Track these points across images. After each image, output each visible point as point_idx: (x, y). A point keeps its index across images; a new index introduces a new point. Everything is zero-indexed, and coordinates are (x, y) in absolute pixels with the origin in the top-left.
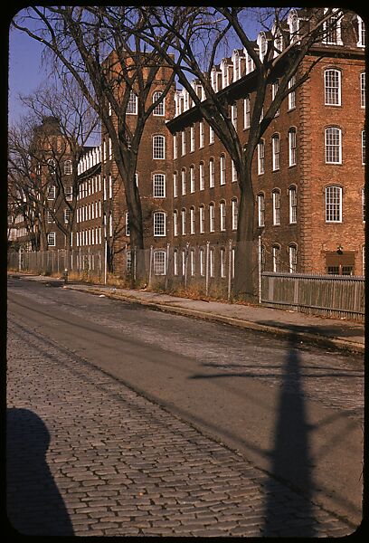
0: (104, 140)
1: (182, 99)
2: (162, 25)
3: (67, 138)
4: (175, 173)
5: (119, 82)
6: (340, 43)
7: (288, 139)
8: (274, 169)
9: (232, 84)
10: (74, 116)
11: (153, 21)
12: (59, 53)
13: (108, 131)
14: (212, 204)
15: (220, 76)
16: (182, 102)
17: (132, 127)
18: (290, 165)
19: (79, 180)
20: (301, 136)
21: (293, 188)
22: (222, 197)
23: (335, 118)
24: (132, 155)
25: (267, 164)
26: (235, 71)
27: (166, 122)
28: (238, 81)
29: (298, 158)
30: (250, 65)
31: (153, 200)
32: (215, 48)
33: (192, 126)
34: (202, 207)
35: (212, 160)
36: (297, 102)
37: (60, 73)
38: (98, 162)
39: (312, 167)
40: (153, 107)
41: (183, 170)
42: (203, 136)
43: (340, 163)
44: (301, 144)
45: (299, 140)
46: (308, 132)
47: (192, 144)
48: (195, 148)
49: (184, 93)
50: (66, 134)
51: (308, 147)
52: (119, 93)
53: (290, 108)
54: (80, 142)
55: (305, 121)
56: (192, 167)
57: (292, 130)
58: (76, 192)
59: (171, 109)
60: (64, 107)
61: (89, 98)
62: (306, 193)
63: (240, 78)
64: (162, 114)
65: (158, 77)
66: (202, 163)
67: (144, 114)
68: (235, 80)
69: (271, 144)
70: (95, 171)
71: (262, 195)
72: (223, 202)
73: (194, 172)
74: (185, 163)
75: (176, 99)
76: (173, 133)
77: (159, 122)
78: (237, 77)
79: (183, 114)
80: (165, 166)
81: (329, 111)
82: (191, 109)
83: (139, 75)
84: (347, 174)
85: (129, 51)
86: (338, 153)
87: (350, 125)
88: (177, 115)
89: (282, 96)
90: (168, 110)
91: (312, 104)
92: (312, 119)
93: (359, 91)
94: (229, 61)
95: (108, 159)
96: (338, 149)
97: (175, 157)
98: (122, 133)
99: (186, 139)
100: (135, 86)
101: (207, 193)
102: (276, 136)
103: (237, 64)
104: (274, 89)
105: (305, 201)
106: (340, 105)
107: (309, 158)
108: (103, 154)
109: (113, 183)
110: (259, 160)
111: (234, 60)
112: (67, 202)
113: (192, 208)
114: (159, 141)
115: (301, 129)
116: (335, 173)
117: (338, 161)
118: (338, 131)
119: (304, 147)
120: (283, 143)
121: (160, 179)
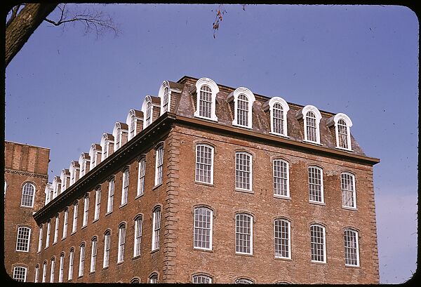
4: (38, 267)
6: (216, 119)
7: (151, 220)
8: (135, 256)
16: (52, 194)
18: (153, 249)
20: (166, 215)
21: (154, 277)
23: (205, 198)
25: (128, 250)
27: (34, 213)
29: (162, 241)
33: (57, 216)
35: (72, 250)
36: (166, 177)
41: (45, 263)
42: (68, 225)
43: (210, 249)
44: (166, 223)
45: (164, 219)
46: (175, 210)
47: (56, 235)
48: (58, 239)
49: (55, 185)
53: (156, 184)
55: (172, 197)
56: (53, 259)
57: (157, 209)
59: (41, 201)
64: (31, 205)
66: (63, 255)
68: (102, 160)
69: (133, 227)
73: (55, 264)
74: (48, 255)
75: (46, 191)
77: (26, 212)
80: (28, 259)
81: (200, 189)
84: (218, 262)
86: (208, 237)
87: (223, 207)
90: (37, 202)
91: (182, 180)
92: (181, 198)
93: (233, 171)
96: (208, 233)
97: (39, 250)
99: (50, 230)
102: (139, 218)
103: (105, 148)
106: (212, 183)
107: (175, 240)
110: (120, 247)
111: (103, 145)
114: (24, 233)
115: (167, 206)
116: (205, 261)
117: (208, 247)
118: (209, 213)
119: (169, 227)
120: (146, 225)
121: (21, 273)
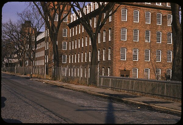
0: (46, 30)
3: (33, 28)
4: (70, 42)
5: (52, 9)
7: (109, 32)
8: (104, 42)
10: (36, 21)
13: (48, 26)
14: (82, 53)
15: (86, 9)
16: (74, 17)
17: (56, 25)
18: (109, 40)
19: (37, 43)
21: (110, 48)
22: (86, 50)
23: (125, 25)
24: (56, 35)
25: (102, 40)
26: (92, 8)
27: (68, 24)
28: (93, 11)
29: (112, 38)
30: (97, 6)
31: (63, 51)
33: (76, 26)
34: (79, 53)
35: (83, 38)
36: (112, 19)
37: (32, 5)
38: (44, 37)
39: (117, 42)
40: (63, 19)
41: (73, 41)
42: (80, 29)
43: (126, 40)
45: (112, 32)
46: (115, 30)
47: (76, 32)
48: (77, 34)
49: (74, 15)
50: (33, 27)
51: (115, 35)
52: (52, 13)
53: (110, 21)
54: (38, 30)
55: (115, 26)
57: (110, 29)
58: (36, 47)
59: (70, 20)
60: (33, 17)
61: (41, 14)
62: (114, 50)
63: (93, 10)
64: (66, 21)
65: (65, 9)
66: (79, 39)
67: (60, 21)
68: (91, 11)
69: (103, 33)
70: (43, 40)
71: (99, 50)
72: (86, 52)
73: (77, 41)
74: (74, 38)
75: (71, 16)
76: (70, 28)
77: (65, 24)
78: (92, 10)
79: (73, 22)
80: (67, 39)
81: (123, 23)
82: (76, 20)
83: (59, 7)
84: (128, 44)
86: (125, 37)
87: (129, 28)
88: (71, 22)
89: (107, 17)
90: (68, 20)
91: (118, 20)
92: (117, 25)
93: (133, 16)
94: (90, 5)
95: (47, 36)
96: (125, 36)
97: (70, 36)
98: (52, 27)
99: (74, 30)
100: (58, 11)
101: (81, 49)
102: (105, 31)
103: (92, 6)
104: (105, 15)
105: (114, 52)
106: (126, 21)
107: (116, 38)
108: (45, 34)
109: (49, 44)
110: (99, 38)
112: (32, 50)
113: (76, 54)
114: (65, 31)
115: (113, 28)
116: (124, 44)
117: (125, 40)
118: (125, 30)
120: (107, 33)
121: (65, 44)
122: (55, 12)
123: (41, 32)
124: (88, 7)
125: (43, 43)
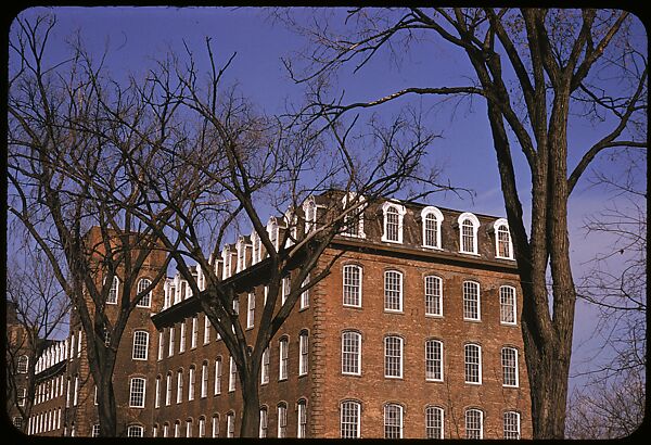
0: (73, 333)
1: (173, 289)
2: (163, 201)
3: (27, 328)
4: (159, 378)
6: (364, 236)
7: (298, 343)
8: (281, 378)
9: (235, 276)
10: (38, 302)
11: (151, 195)
12: (30, 227)
13: (80, 320)
14: (202, 419)
15: (221, 264)
16: (175, 291)
17: (113, 318)
18: (301, 374)
19: (37, 380)
20: (314, 340)
21: (303, 402)
22: (217, 409)
23: (355, 320)
24: (110, 353)
25: (273, 371)
26: (239, 260)
27: (152, 315)
28: (242, 272)
29: (311, 364)
30: (257, 255)
31: (129, 411)
32: (222, 232)
33: (183, 321)
34: (190, 421)
35: (205, 363)
36: (312, 300)
38: (62, 360)
39: (327, 378)
40: (140, 297)
41: (169, 374)
42: (200, 332)
43: (359, 374)
44: (314, 349)
45: (311, 346)
46: (323, 336)
47: (182, 344)
48: (186, 348)
49: (176, 282)
50: (25, 324)
51: (321, 353)
52: (101, 281)
53: (302, 307)
54: (42, 334)
55: (319, 323)
56: (181, 371)
57: (304, 333)
58: (31, 397)
59: (159, 300)
60: (27, 290)
61: (63, 283)
62: (317, 409)
63: (244, 268)
64: (148, 305)
66: (193, 367)
67: (127, 304)
68: (238, 271)
69: (278, 348)
71: (265, 409)
72: (216, 416)
73: (183, 377)
74: (172, 366)
75: (165, 288)
76: (159, 328)
77: (144, 314)
78: (241, 267)
79: (173, 306)
80: (147, 368)
81: (348, 313)
82: (184, 301)
83: (126, 257)
84: (367, 388)
85: (117, 229)
86: (357, 362)
87: (371, 330)
88: (165, 308)
90: (155, 301)
91: (329, 304)
92: (328, 321)
93: (382, 291)
94: (233, 248)
95: (76, 353)
96: (357, 358)
97: (160, 359)
98: (99, 327)
99: (175, 337)
100: (120, 270)
101: (197, 404)
102: (284, 339)
103: (242, 253)
104: (285, 285)
105: (316, 418)
106: (360, 306)
107: (323, 366)
108: (69, 350)
109: (80, 386)
110: (263, 367)
111: (238, 247)
112: (19, 408)
113: (177, 423)
114: (141, 338)
115: (314, 332)
116: (353, 386)
117: (357, 371)
118: (357, 337)
119: (317, 353)
120: (293, 348)
121: (139, 384)
122: (112, 273)
123: (54, 343)
124: (228, 258)
125: (59, 382)
